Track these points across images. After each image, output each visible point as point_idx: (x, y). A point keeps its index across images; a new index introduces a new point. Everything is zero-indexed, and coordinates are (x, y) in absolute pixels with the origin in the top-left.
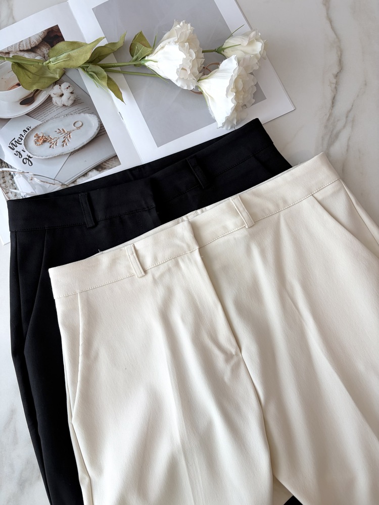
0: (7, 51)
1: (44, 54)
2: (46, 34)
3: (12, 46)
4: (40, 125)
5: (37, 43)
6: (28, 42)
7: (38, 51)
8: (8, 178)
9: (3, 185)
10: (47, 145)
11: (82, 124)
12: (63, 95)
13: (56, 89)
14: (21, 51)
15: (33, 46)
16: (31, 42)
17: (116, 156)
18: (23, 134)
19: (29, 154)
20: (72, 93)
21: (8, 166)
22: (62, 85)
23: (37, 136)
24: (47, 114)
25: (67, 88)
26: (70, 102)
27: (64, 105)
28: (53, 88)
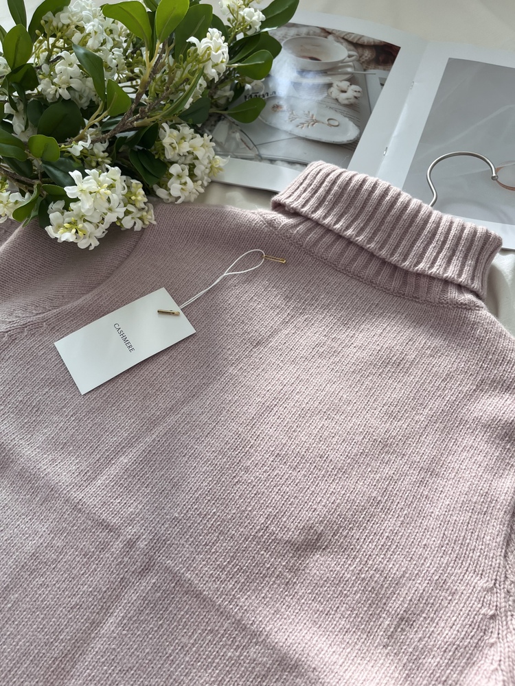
0: (330, 31)
1: (363, 55)
2: (382, 44)
3: (339, 31)
5: (366, 43)
6: (358, 37)
7: (360, 50)
11: (337, 126)
12: (345, 92)
13: (345, 84)
14: (343, 38)
15: (359, 42)
16: (361, 40)
20: (356, 97)
22: (354, 87)
25: (356, 91)
26: (346, 102)
27: (337, 100)
28: (341, 81)
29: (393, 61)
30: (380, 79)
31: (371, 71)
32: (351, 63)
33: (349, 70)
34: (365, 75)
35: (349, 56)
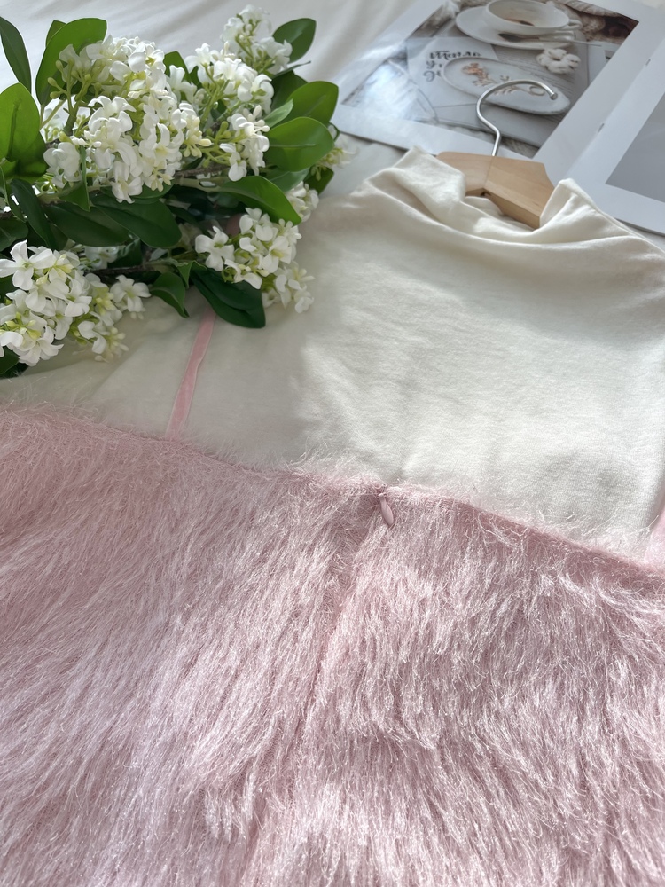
1: (587, 25)
4: (493, 60)
5: (594, 13)
6: (586, 6)
7: (586, 20)
10: (475, 78)
11: (542, 95)
12: (558, 60)
13: (559, 53)
14: (566, 5)
15: (586, 11)
16: (588, 9)
17: (536, 148)
18: (463, 53)
19: (442, 73)
20: (571, 67)
22: (570, 56)
23: (475, 66)
24: (515, 59)
25: (573, 61)
26: (558, 71)
27: (546, 67)
28: (555, 48)
29: (626, 36)
30: (606, 51)
31: (596, 42)
32: (570, 32)
33: (568, 38)
34: (587, 46)
35: (571, 24)
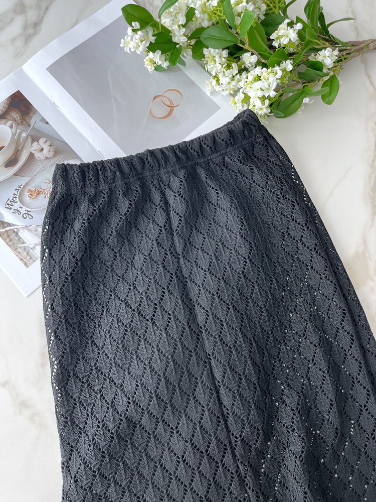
2: (10, 100)
4: (30, 180)
5: (5, 110)
7: (9, 117)
8: (13, 236)
9: (10, 243)
10: (41, 195)
12: (42, 150)
13: (36, 145)
18: (16, 193)
19: (30, 210)
20: (50, 146)
21: (9, 225)
22: (42, 141)
23: (30, 191)
24: (33, 170)
25: (45, 142)
26: (52, 154)
28: (32, 146)
29: (30, 104)
30: (41, 121)
31: (32, 122)
32: (18, 131)
33: (24, 135)
34: (33, 128)
35: (11, 127)
